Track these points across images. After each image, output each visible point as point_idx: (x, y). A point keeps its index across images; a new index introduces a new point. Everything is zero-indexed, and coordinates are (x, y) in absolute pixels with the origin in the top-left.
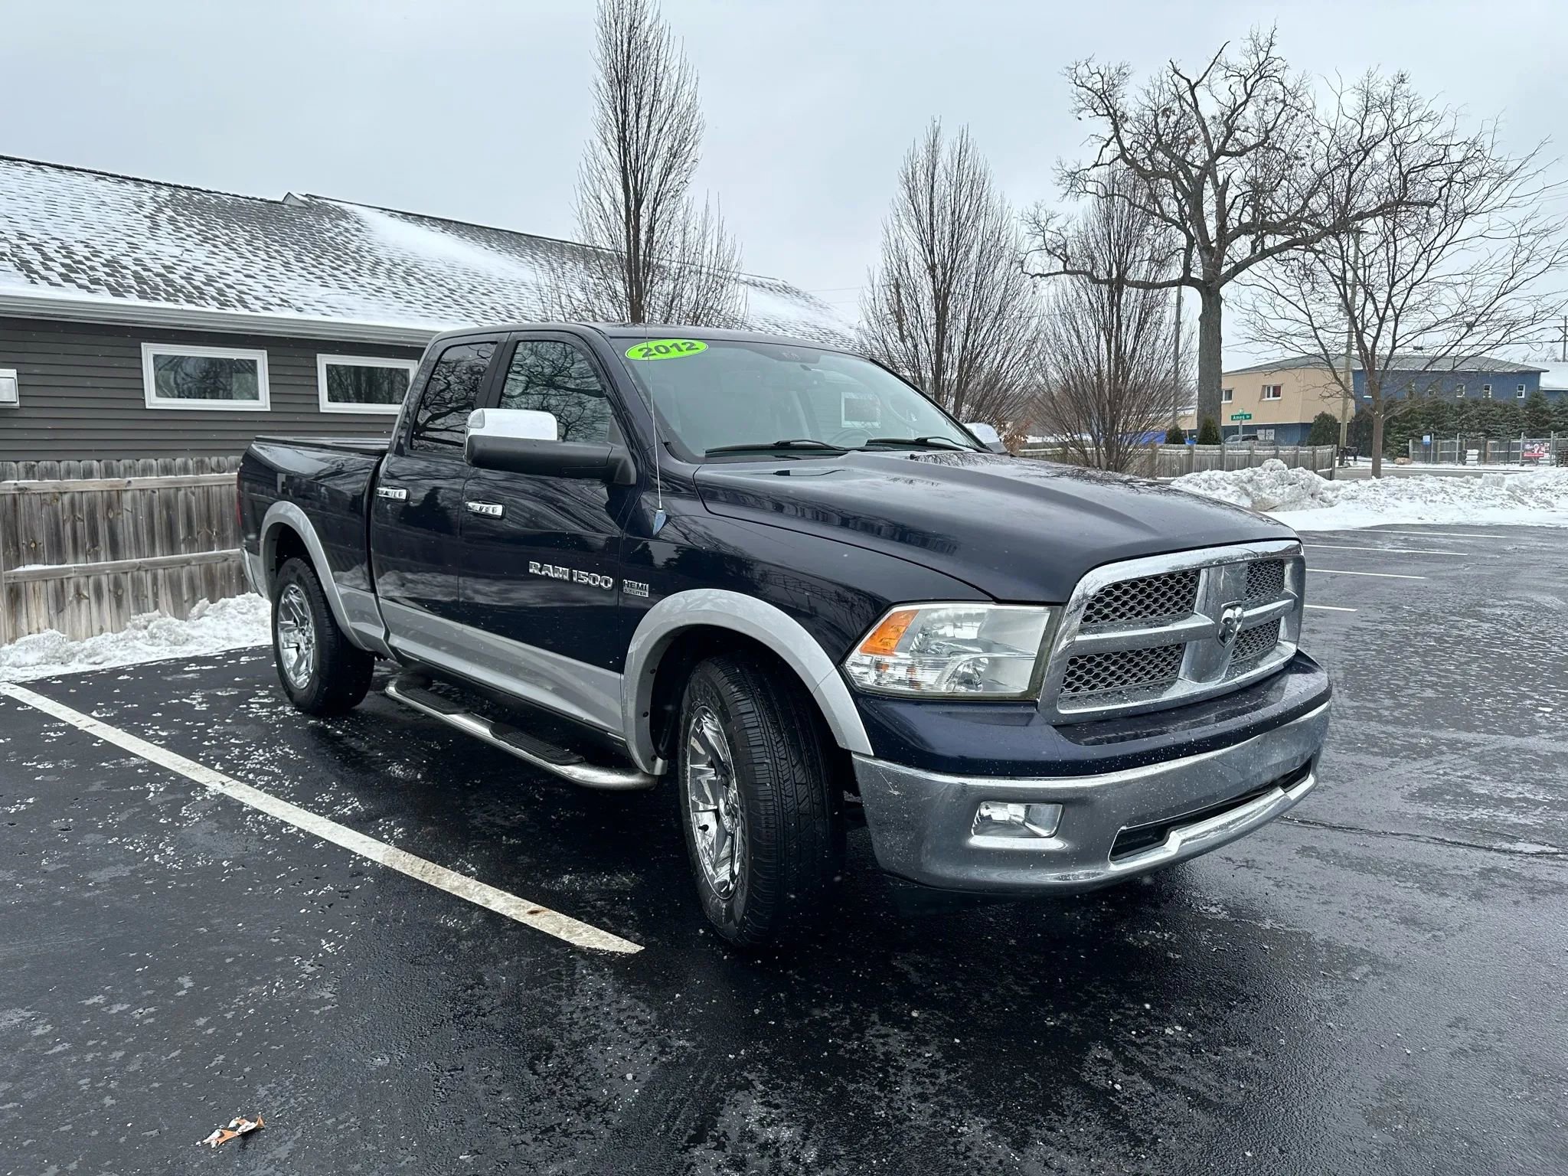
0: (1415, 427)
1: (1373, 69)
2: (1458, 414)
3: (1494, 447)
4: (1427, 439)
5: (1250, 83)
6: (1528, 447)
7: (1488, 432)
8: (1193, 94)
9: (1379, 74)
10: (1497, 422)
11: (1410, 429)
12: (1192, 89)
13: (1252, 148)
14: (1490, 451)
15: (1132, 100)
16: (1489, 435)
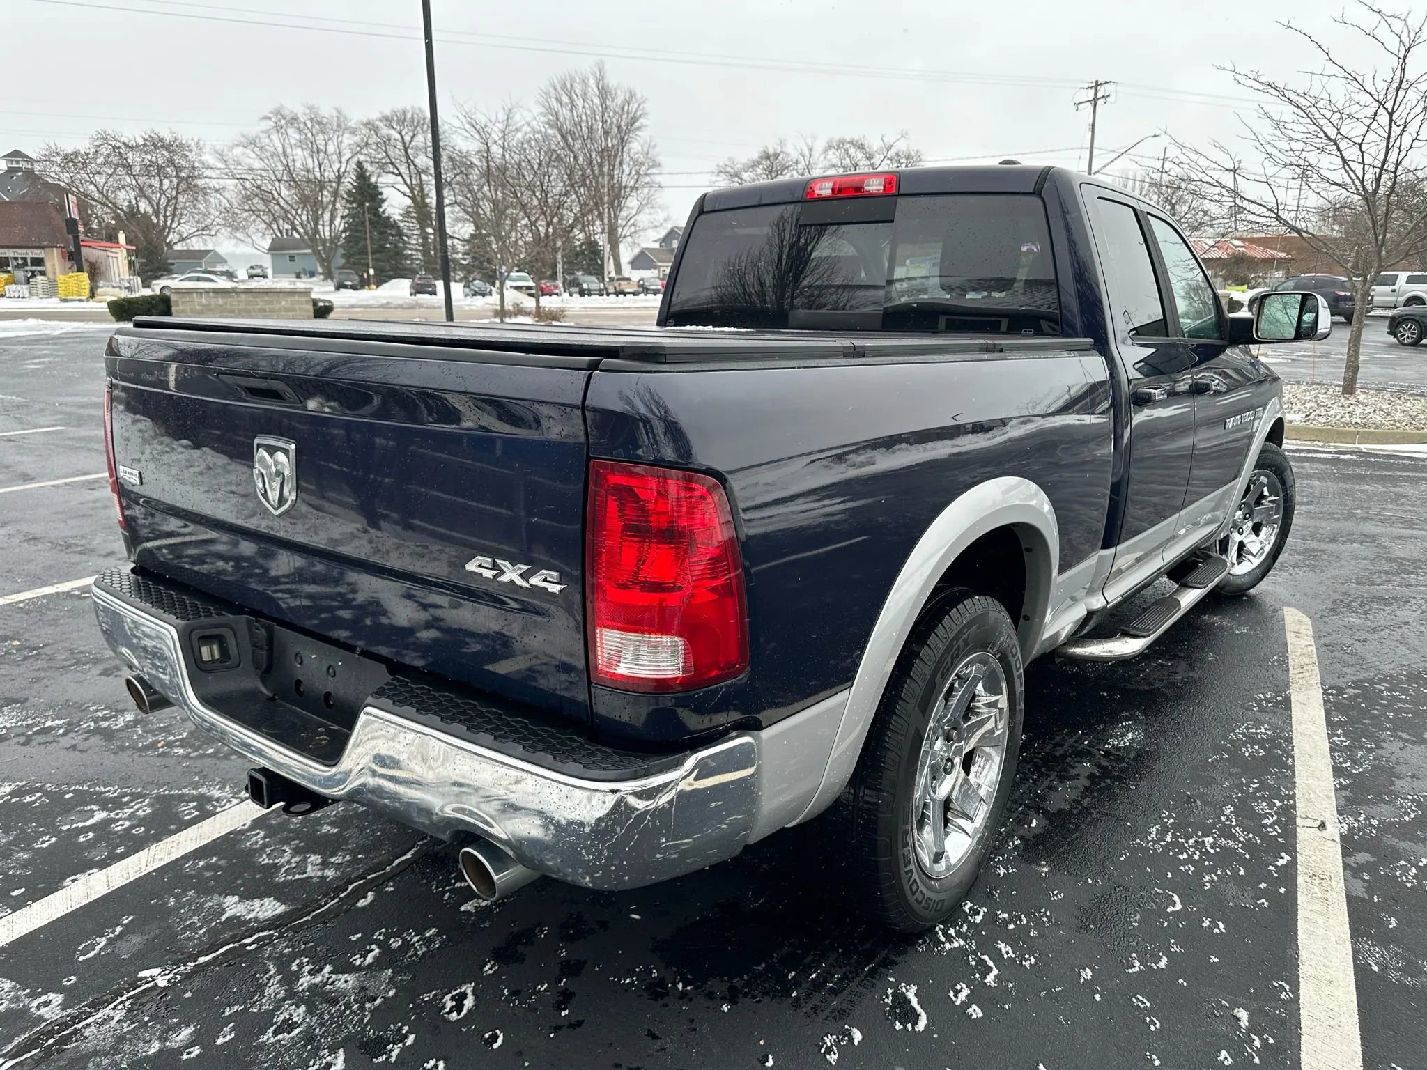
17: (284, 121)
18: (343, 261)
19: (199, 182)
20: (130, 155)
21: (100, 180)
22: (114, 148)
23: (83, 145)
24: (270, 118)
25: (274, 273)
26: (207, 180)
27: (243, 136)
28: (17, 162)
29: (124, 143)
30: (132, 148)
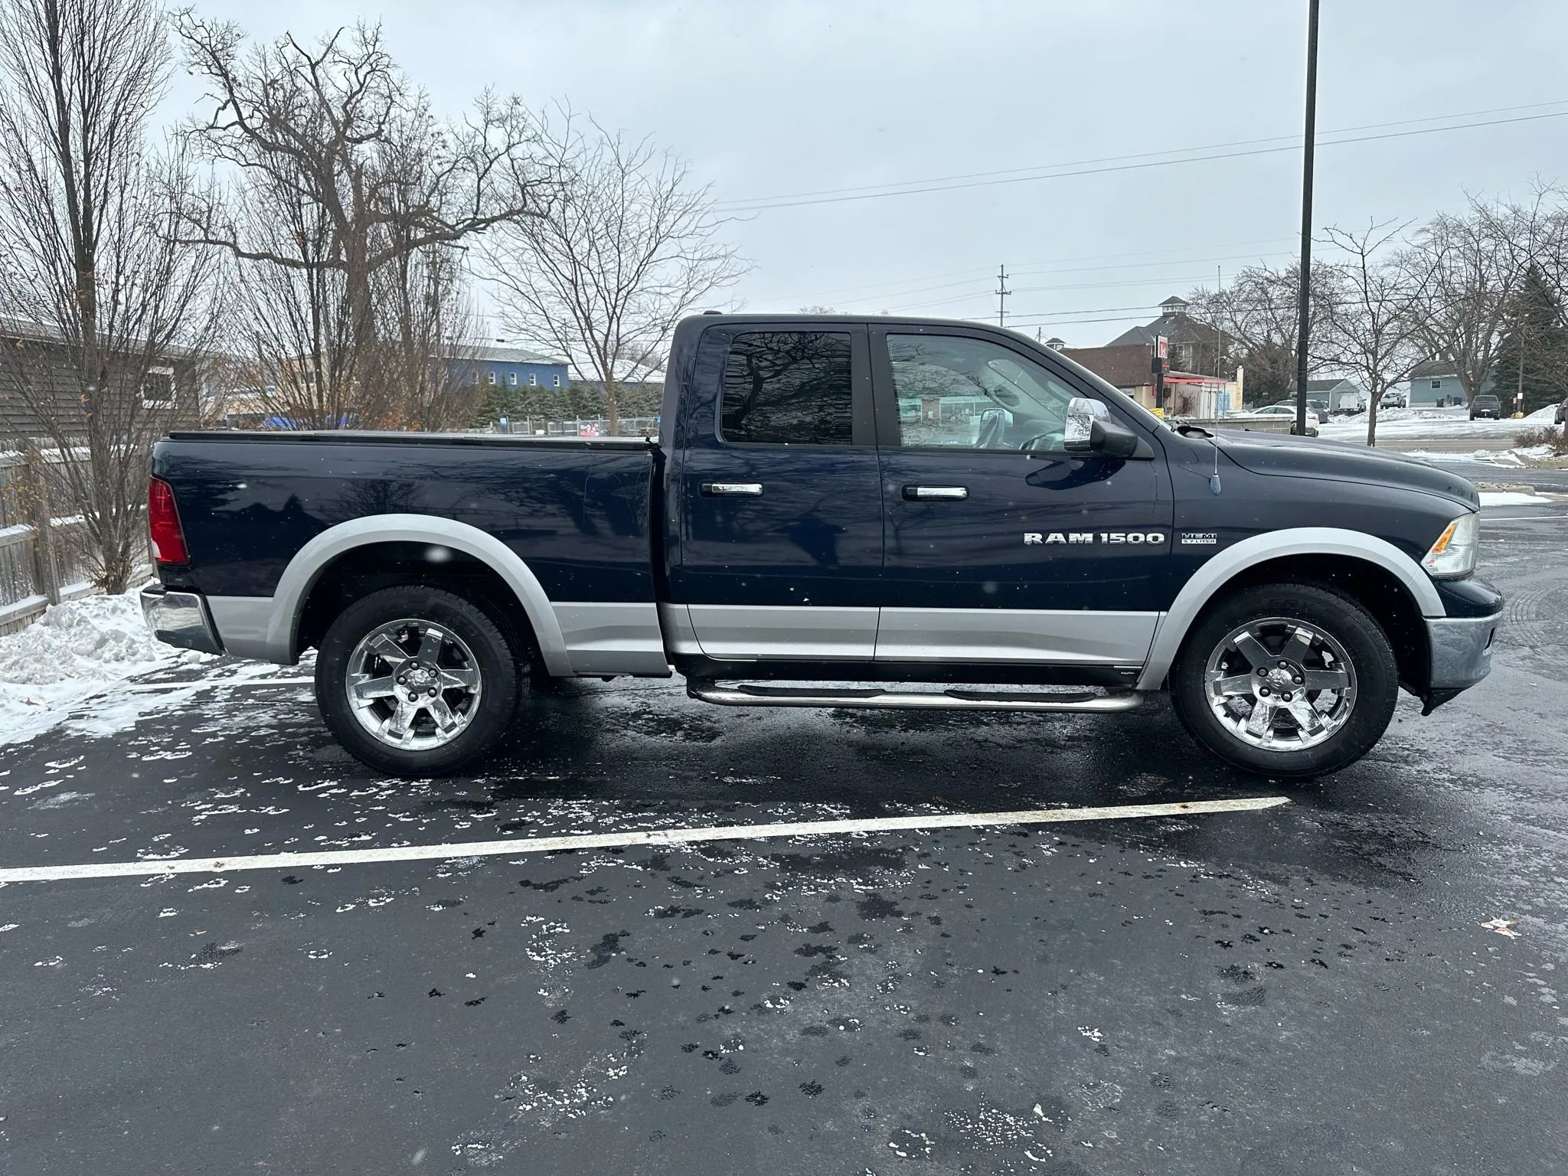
0: (493, 410)
1: (490, 86)
2: (523, 400)
3: (552, 427)
4: (503, 421)
5: (362, 73)
6: (582, 427)
7: (546, 415)
8: (313, 73)
9: (495, 92)
10: (551, 407)
11: (489, 412)
12: (313, 67)
13: (369, 137)
14: (550, 431)
15: (242, 64)
16: (548, 417)
17: (1445, 229)
18: (1493, 385)
19: (1340, 309)
20: (1270, 289)
21: (1239, 318)
22: (1256, 284)
23: (1228, 285)
24: (1428, 231)
25: (1411, 401)
26: (1347, 306)
27: (1396, 254)
28: (1172, 307)
29: (1267, 279)
30: (1272, 282)
